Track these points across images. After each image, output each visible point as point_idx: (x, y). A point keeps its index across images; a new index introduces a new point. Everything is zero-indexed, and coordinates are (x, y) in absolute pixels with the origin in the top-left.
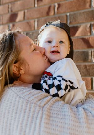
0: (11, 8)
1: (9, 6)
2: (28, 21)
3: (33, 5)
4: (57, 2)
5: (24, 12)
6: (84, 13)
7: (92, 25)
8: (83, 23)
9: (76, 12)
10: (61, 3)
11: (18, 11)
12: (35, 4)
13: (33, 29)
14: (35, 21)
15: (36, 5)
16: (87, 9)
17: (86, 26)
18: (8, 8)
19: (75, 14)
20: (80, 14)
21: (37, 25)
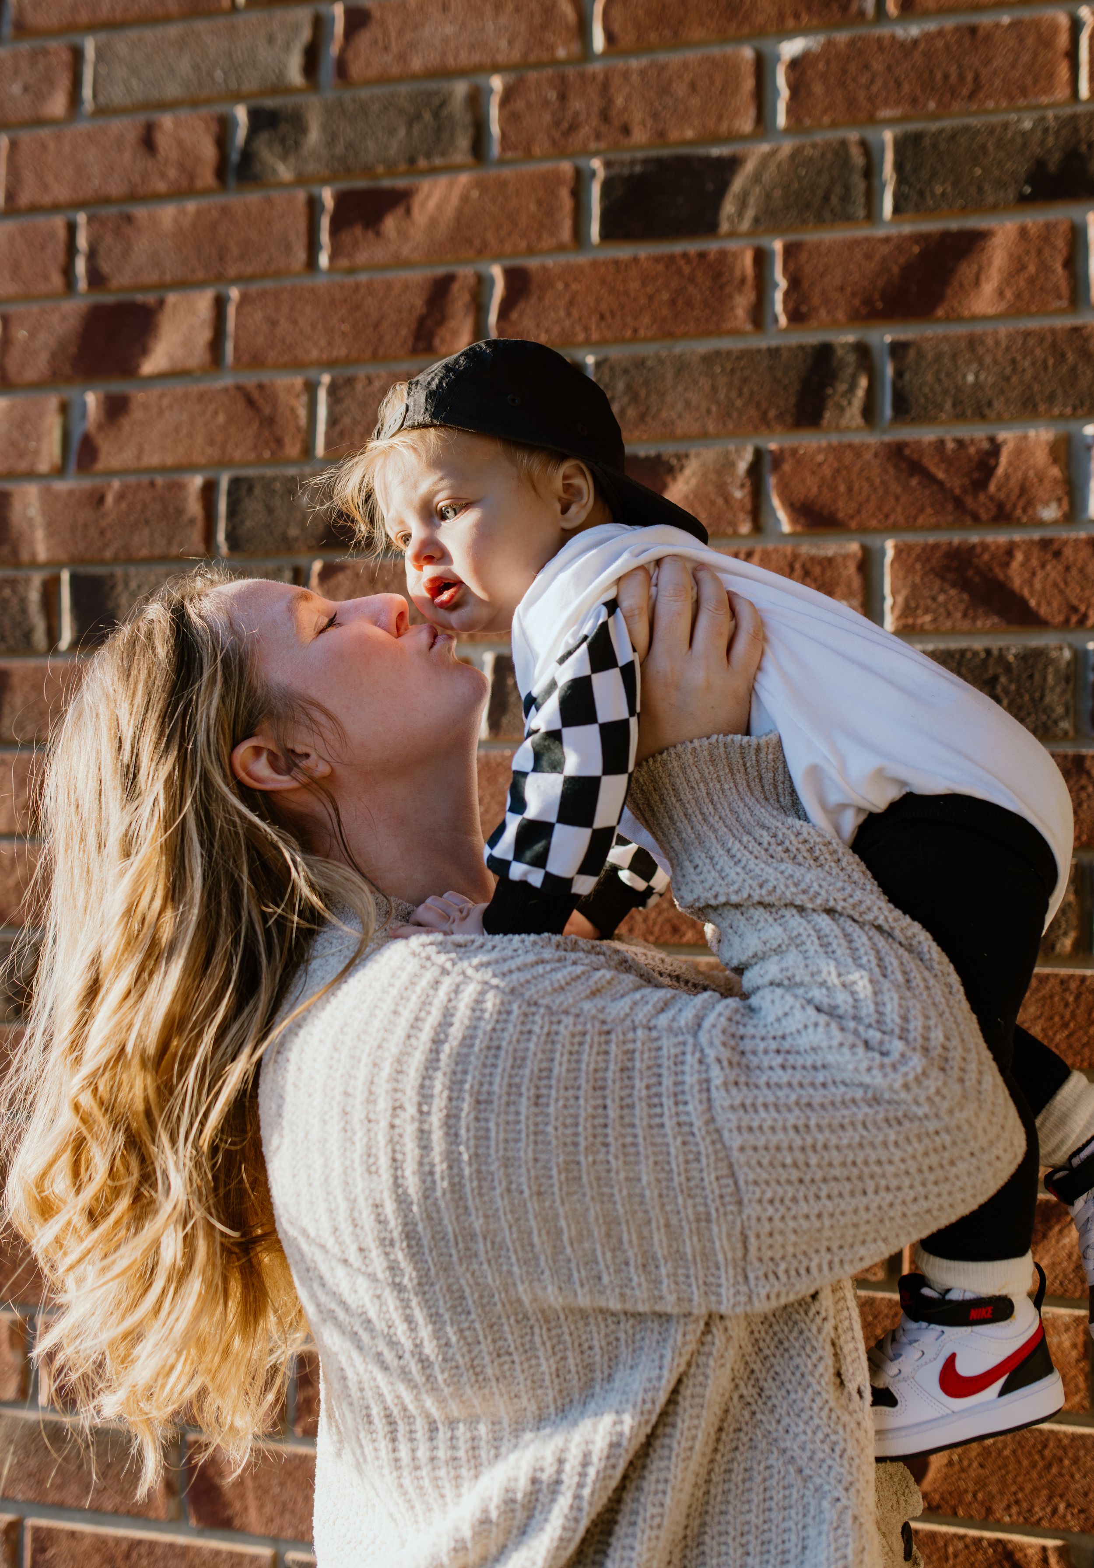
0: (92, 256)
1: (72, 229)
2: (249, 380)
3: (301, 255)
4: (497, 257)
5: (220, 303)
6: (709, 359)
7: (767, 462)
8: (704, 436)
9: (647, 350)
10: (532, 263)
11: (163, 287)
12: (313, 247)
13: (293, 450)
14: (311, 388)
15: (324, 260)
16: (736, 333)
17: (729, 465)
18: (71, 249)
19: (640, 363)
20: (681, 367)
21: (332, 421)
